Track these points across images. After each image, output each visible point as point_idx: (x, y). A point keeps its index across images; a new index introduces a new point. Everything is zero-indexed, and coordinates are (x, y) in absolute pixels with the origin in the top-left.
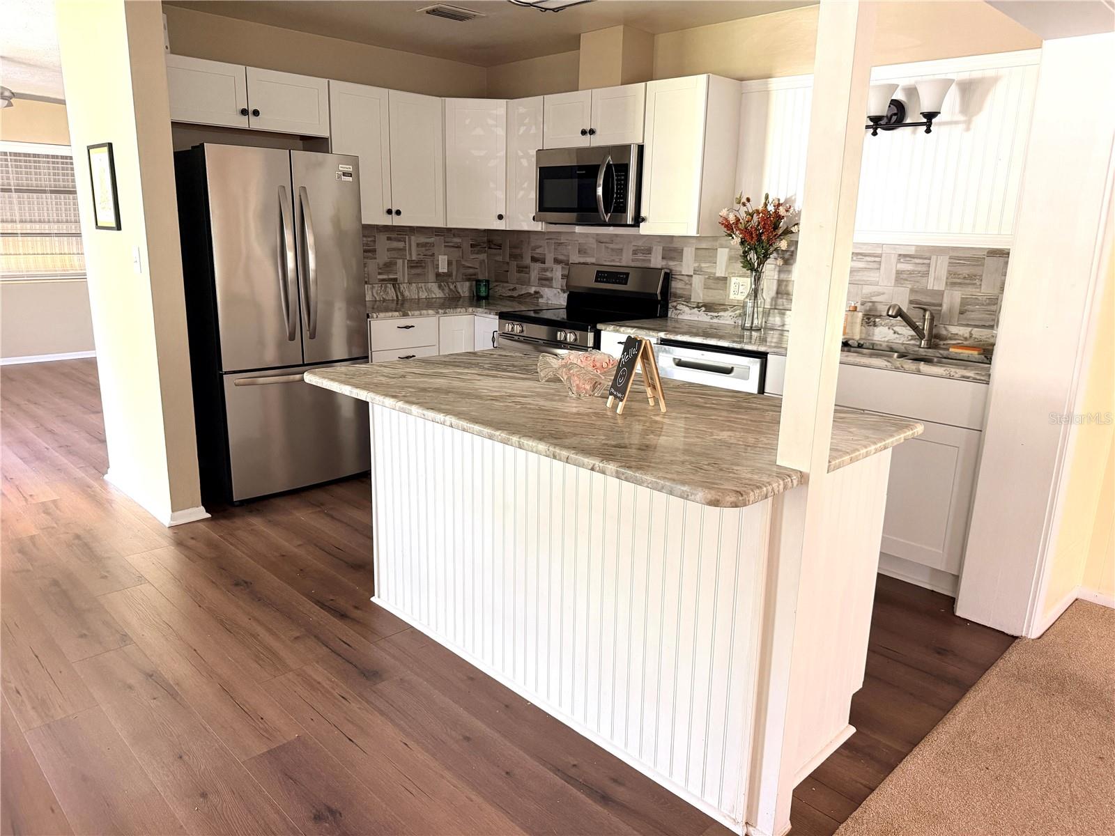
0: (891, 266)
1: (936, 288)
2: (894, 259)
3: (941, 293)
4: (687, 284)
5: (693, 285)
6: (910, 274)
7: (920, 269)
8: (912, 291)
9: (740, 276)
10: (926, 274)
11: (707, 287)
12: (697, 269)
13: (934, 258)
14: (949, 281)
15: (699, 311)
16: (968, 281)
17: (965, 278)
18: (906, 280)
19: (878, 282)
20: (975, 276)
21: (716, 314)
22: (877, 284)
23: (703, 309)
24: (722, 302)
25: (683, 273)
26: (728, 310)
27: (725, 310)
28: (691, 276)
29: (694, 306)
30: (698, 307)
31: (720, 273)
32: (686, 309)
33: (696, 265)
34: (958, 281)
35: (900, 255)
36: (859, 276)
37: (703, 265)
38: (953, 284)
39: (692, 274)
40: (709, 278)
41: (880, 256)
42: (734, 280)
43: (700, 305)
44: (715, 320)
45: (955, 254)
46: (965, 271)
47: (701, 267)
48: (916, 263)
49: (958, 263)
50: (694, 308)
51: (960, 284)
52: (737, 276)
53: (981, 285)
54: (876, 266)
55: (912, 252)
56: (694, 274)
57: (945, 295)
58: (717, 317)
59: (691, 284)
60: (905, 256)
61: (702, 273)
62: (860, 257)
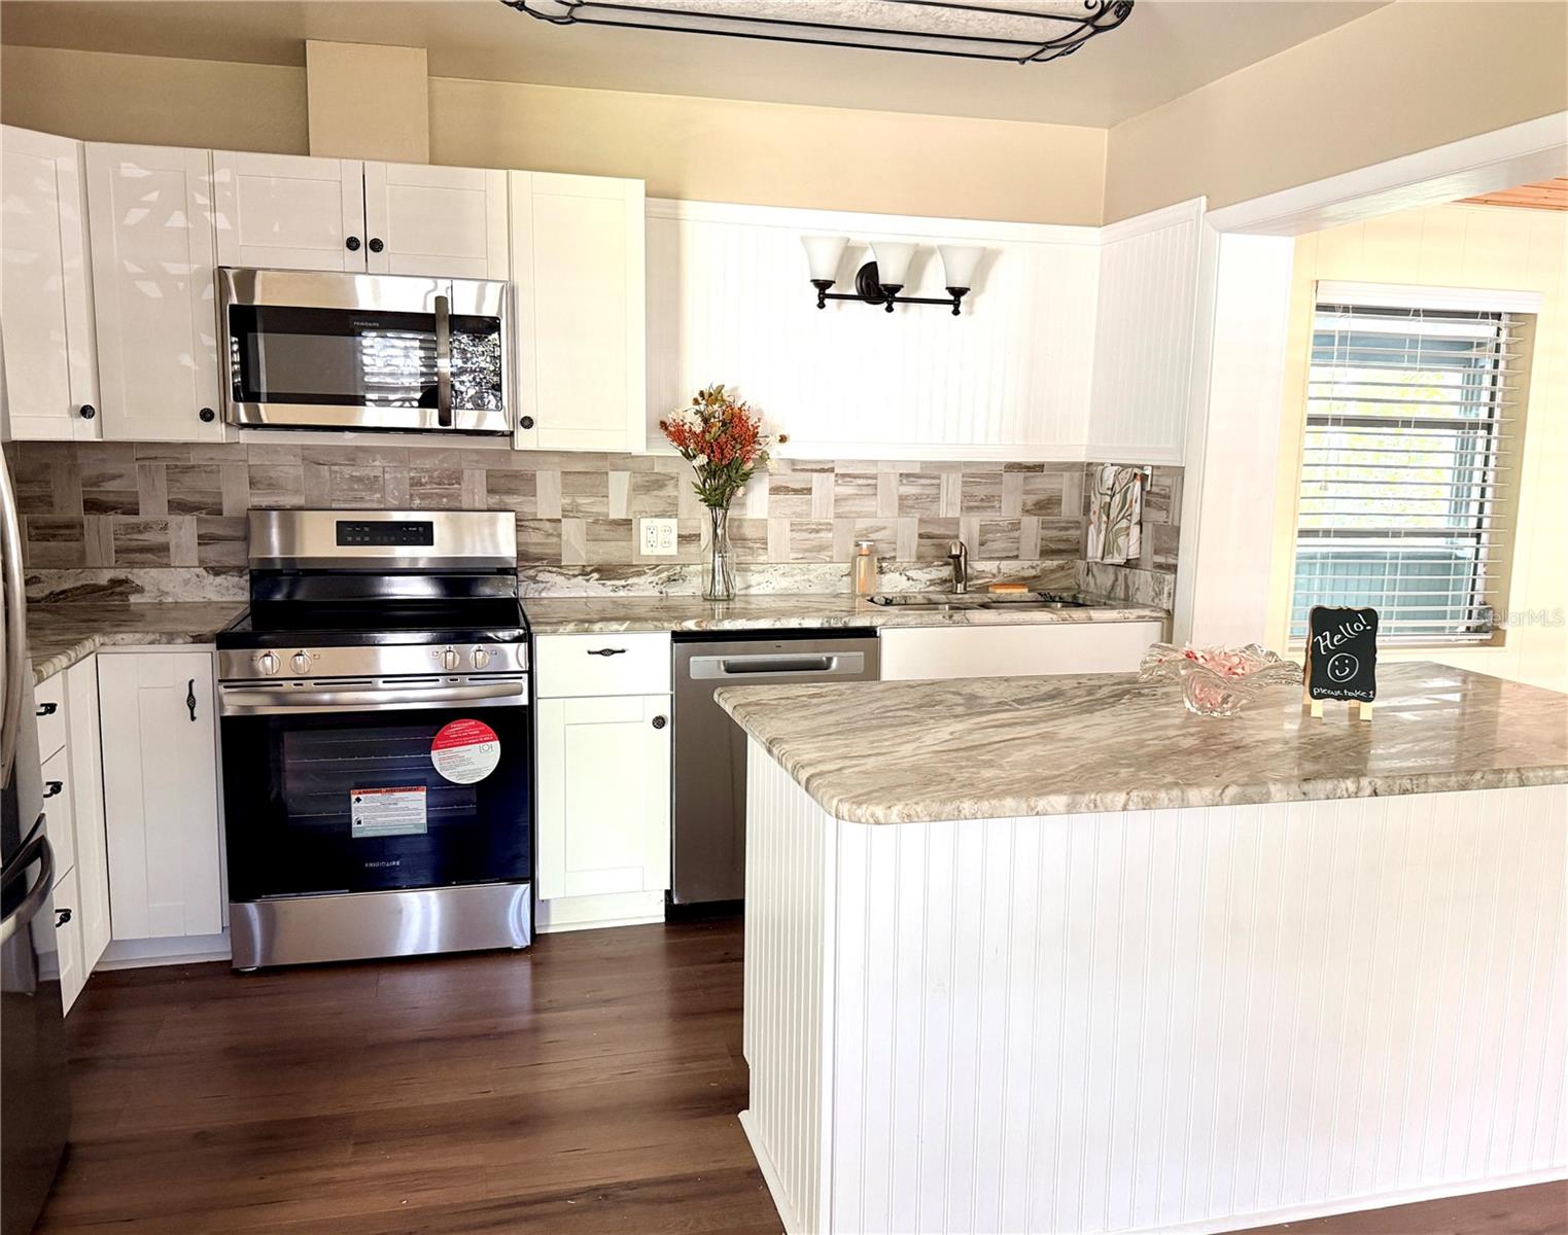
0: (893, 489)
1: (949, 516)
2: (894, 481)
3: (956, 522)
4: (551, 534)
5: (564, 538)
6: (917, 498)
7: (928, 492)
8: (921, 521)
9: (656, 516)
10: (936, 499)
11: (593, 538)
12: (569, 508)
13: (944, 476)
14: (965, 505)
15: (588, 580)
16: (986, 504)
17: (982, 500)
18: (913, 507)
19: (876, 513)
20: (993, 496)
21: (623, 582)
22: (873, 515)
23: (596, 575)
24: (624, 561)
25: (539, 517)
26: (645, 573)
27: (639, 574)
28: (559, 521)
29: (576, 573)
30: (584, 574)
31: (617, 512)
32: (560, 579)
33: (568, 501)
34: (975, 504)
35: (901, 475)
36: (846, 508)
37: (581, 501)
38: (970, 509)
39: (560, 517)
40: (596, 522)
41: (874, 477)
42: (645, 522)
43: (589, 569)
44: (622, 593)
45: (969, 471)
46: (981, 491)
47: (578, 505)
48: (922, 485)
49: (973, 482)
50: (575, 576)
51: (978, 507)
52: (651, 516)
53: (1000, 507)
54: (870, 491)
55: (917, 471)
56: (564, 516)
57: (961, 524)
58: (624, 587)
59: (559, 536)
60: (908, 475)
61: (580, 515)
62: (848, 479)
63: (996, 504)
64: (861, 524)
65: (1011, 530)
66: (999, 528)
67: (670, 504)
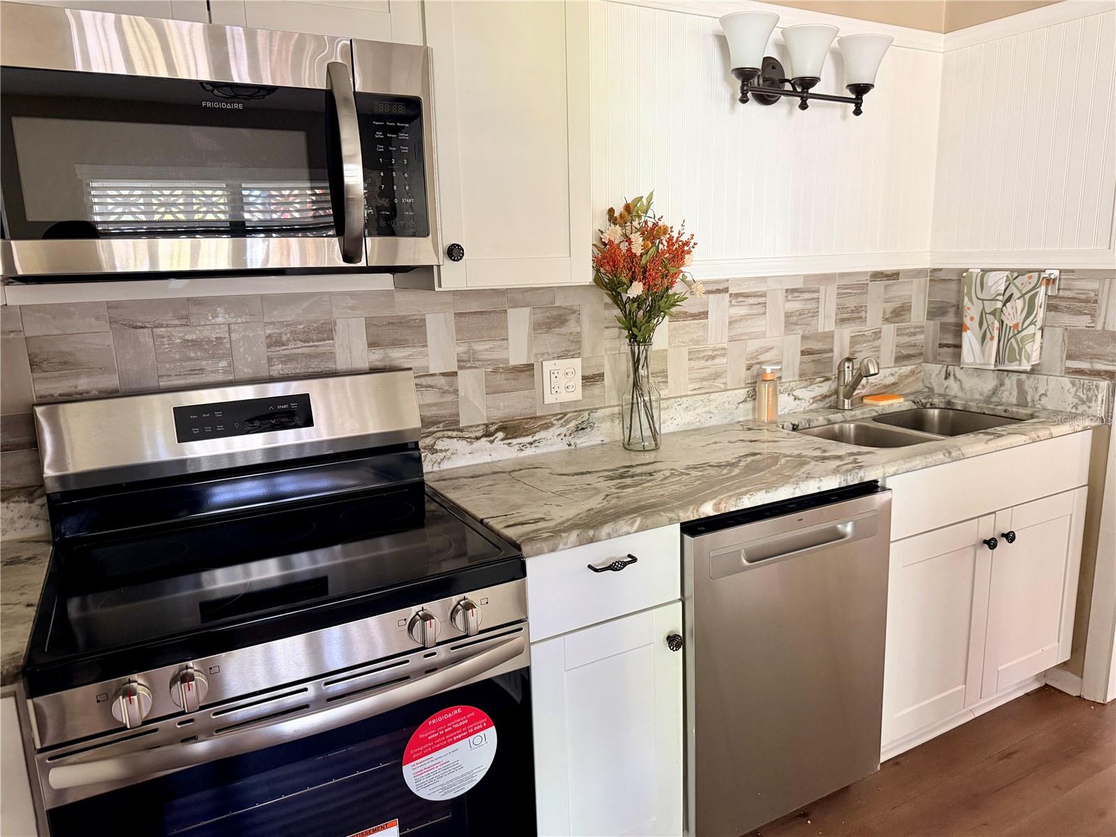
0: (779, 306)
1: (826, 330)
2: (781, 296)
3: (830, 336)
4: (447, 392)
5: (462, 393)
6: (800, 314)
7: (809, 306)
8: (804, 338)
9: (559, 358)
10: (815, 314)
11: (492, 390)
12: (465, 357)
13: (822, 288)
14: (839, 317)
15: (492, 442)
16: (855, 315)
17: (852, 311)
18: (796, 324)
19: (765, 332)
20: (861, 307)
21: (530, 439)
22: (763, 335)
23: (500, 435)
24: (528, 413)
25: (431, 372)
26: (553, 425)
27: (546, 427)
28: (455, 374)
29: (479, 434)
30: (488, 434)
31: (517, 357)
32: (461, 445)
33: (463, 348)
34: (846, 316)
35: (787, 290)
36: (739, 329)
37: (479, 347)
38: (843, 321)
39: (455, 369)
40: (495, 371)
41: (763, 295)
42: (549, 366)
43: (492, 428)
44: (529, 452)
45: (844, 282)
46: (852, 303)
47: (475, 353)
48: (805, 300)
49: (846, 293)
50: (477, 438)
51: (849, 319)
52: (554, 358)
53: (866, 317)
54: (759, 309)
55: (800, 285)
56: (460, 368)
57: (835, 336)
58: (531, 444)
59: (456, 392)
60: (794, 291)
61: (478, 364)
62: (741, 299)
63: (863, 314)
64: (753, 346)
65: (874, 340)
66: (864, 338)
67: (572, 342)
